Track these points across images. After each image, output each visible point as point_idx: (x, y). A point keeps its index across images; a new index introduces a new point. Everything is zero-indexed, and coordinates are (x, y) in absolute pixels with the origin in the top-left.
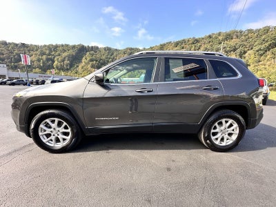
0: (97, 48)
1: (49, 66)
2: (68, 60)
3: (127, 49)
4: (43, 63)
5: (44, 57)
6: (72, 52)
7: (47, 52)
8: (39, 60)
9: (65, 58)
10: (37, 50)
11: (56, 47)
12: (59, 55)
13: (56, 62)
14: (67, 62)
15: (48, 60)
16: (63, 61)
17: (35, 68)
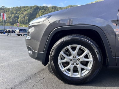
0: (47, 7)
1: (16, 21)
2: (28, 17)
3: (68, 6)
4: (12, 19)
5: (13, 15)
6: (30, 11)
7: (15, 12)
8: (10, 18)
9: (25, 15)
10: (9, 11)
11: (21, 8)
12: (22, 13)
13: (20, 19)
14: (26, 18)
15: (15, 17)
16: (24, 17)
17: (7, 23)
